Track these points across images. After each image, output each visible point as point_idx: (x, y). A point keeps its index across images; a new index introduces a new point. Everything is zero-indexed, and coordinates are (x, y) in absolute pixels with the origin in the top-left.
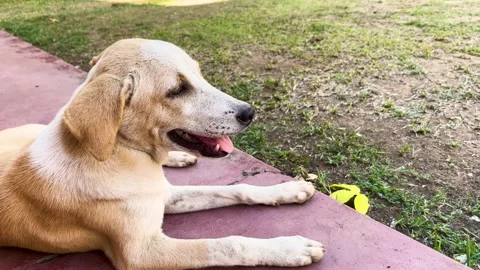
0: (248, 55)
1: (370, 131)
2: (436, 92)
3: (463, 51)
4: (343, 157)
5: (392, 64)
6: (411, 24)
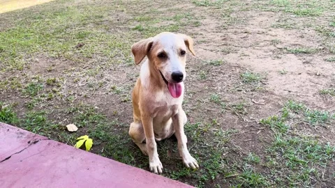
0: (36, 62)
1: (102, 104)
2: (138, 76)
4: (86, 122)
5: (121, 59)
6: (136, 29)
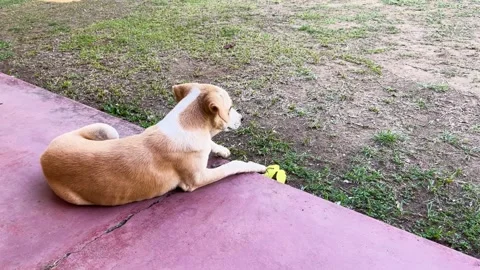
0: (175, 62)
1: (281, 128)
2: (324, 95)
3: (341, 58)
4: (267, 149)
5: (292, 71)
6: (303, 29)
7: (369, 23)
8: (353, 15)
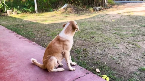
0: (77, 41)
1: (108, 63)
2: (121, 53)
3: (127, 42)
4: (103, 69)
5: (111, 45)
6: (115, 33)
7: (136, 32)
8: (131, 30)
